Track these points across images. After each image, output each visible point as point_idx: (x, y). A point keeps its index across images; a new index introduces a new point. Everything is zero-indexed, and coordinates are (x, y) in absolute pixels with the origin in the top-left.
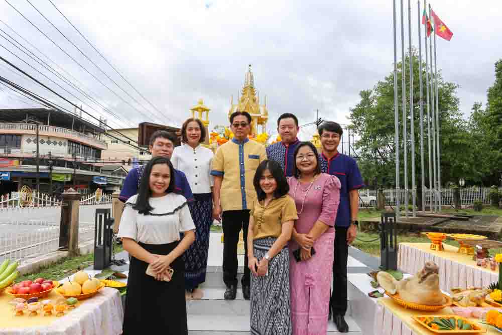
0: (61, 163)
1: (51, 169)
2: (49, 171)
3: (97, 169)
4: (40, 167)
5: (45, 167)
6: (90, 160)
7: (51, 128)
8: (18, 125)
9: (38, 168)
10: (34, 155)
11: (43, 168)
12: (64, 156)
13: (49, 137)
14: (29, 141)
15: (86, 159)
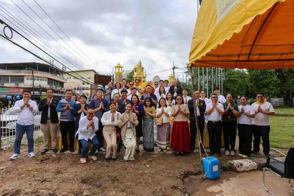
0: (45, 90)
1: (41, 93)
2: (40, 94)
3: (62, 93)
4: (35, 92)
5: (38, 92)
6: (58, 88)
7: (39, 72)
8: (22, 71)
9: (34, 93)
10: (32, 86)
11: (37, 93)
12: (46, 86)
13: (38, 77)
14: (28, 79)
15: (56, 88)
